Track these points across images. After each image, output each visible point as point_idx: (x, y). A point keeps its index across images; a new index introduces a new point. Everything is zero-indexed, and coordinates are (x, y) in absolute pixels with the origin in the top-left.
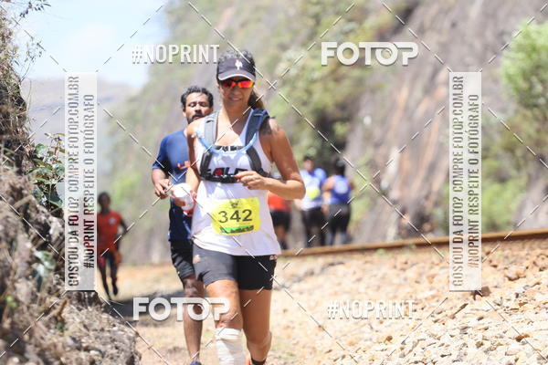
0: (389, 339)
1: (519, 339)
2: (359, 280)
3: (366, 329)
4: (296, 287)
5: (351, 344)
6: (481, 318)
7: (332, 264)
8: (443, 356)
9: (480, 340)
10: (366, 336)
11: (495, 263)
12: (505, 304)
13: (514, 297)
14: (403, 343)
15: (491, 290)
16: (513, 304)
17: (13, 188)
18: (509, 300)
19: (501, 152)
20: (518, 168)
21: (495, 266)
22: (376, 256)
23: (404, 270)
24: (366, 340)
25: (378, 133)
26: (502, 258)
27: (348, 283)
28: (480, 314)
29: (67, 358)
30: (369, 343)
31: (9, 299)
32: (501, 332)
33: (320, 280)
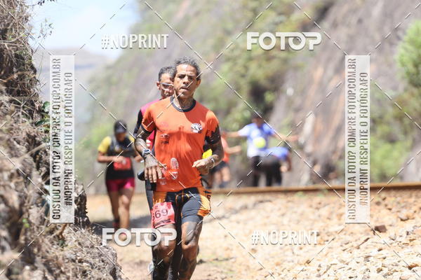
0: (308, 262)
1: (410, 268)
2: (283, 215)
3: (289, 253)
4: (234, 217)
5: (278, 264)
6: (380, 250)
7: (261, 202)
8: (350, 278)
9: (380, 267)
10: (289, 259)
11: (389, 207)
12: (398, 239)
13: (405, 235)
14: (320, 266)
15: (387, 227)
16: (404, 240)
17: (28, 135)
18: (401, 236)
19: (392, 121)
20: (406, 133)
21: (390, 209)
22: (296, 197)
23: (318, 209)
24: (289, 262)
25: (298, 101)
26: (395, 204)
27: (275, 217)
28: (379, 246)
29: (66, 268)
30: (291, 264)
31: (24, 221)
32: (396, 261)
33: (253, 213)
